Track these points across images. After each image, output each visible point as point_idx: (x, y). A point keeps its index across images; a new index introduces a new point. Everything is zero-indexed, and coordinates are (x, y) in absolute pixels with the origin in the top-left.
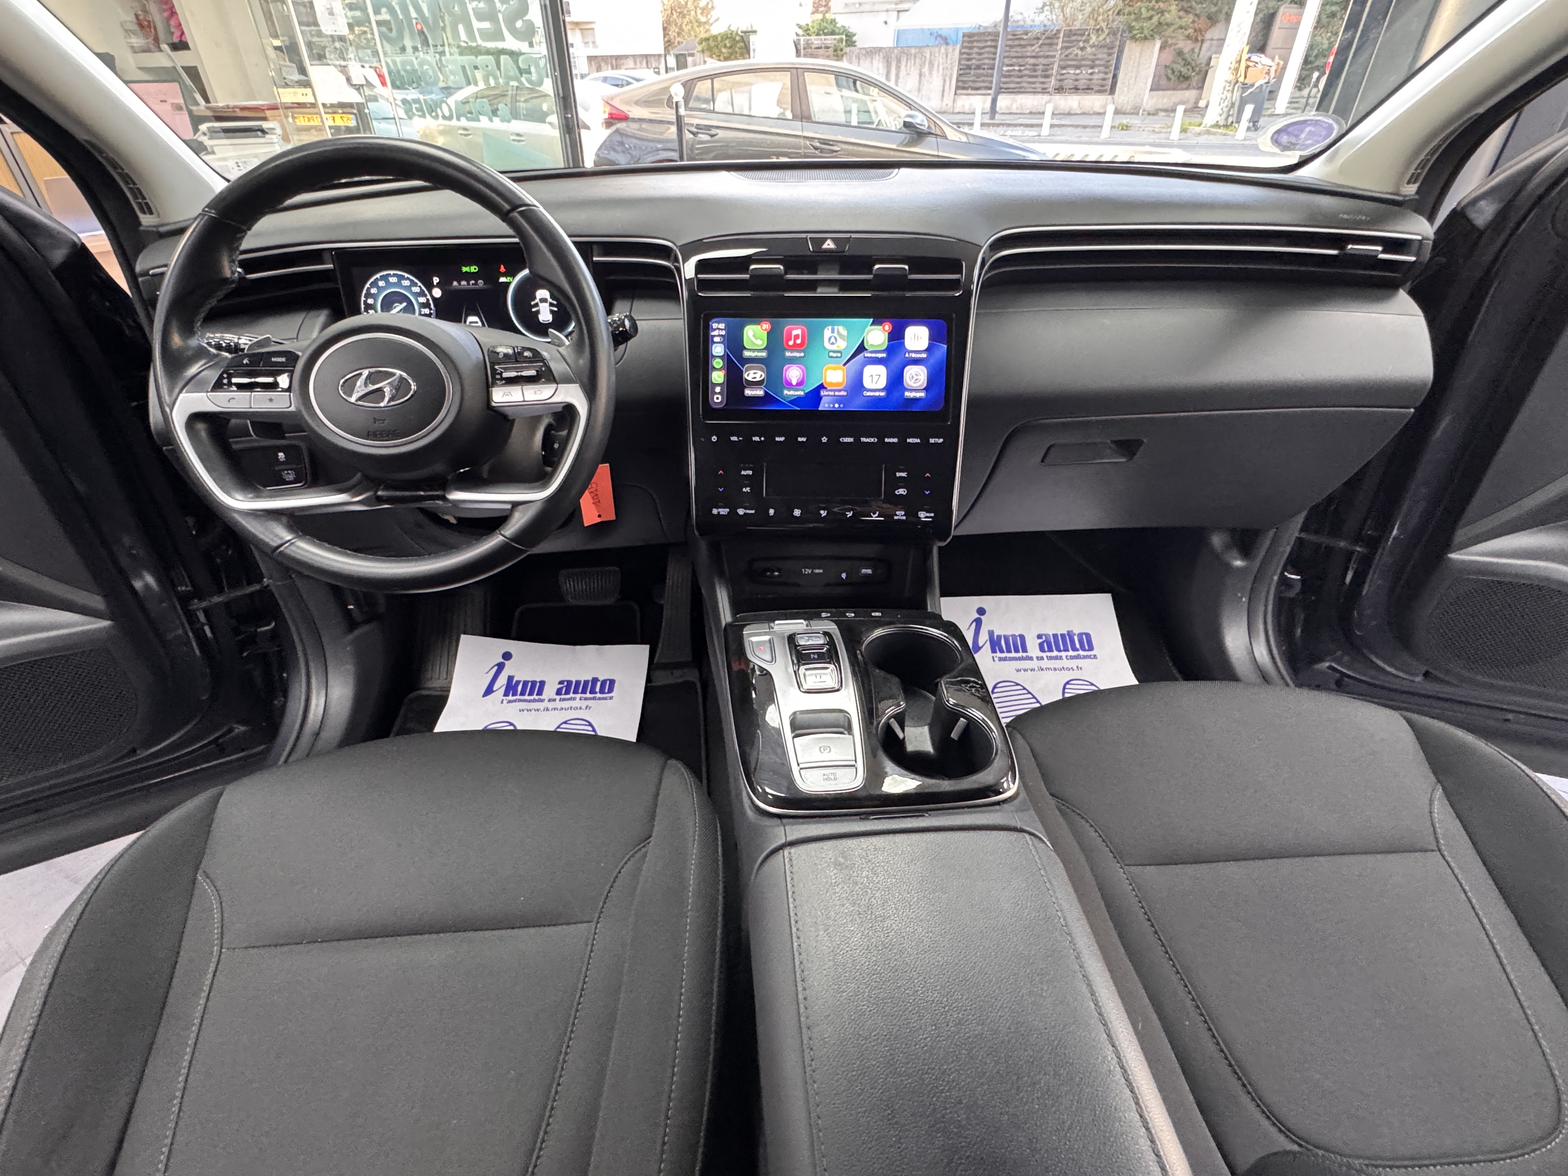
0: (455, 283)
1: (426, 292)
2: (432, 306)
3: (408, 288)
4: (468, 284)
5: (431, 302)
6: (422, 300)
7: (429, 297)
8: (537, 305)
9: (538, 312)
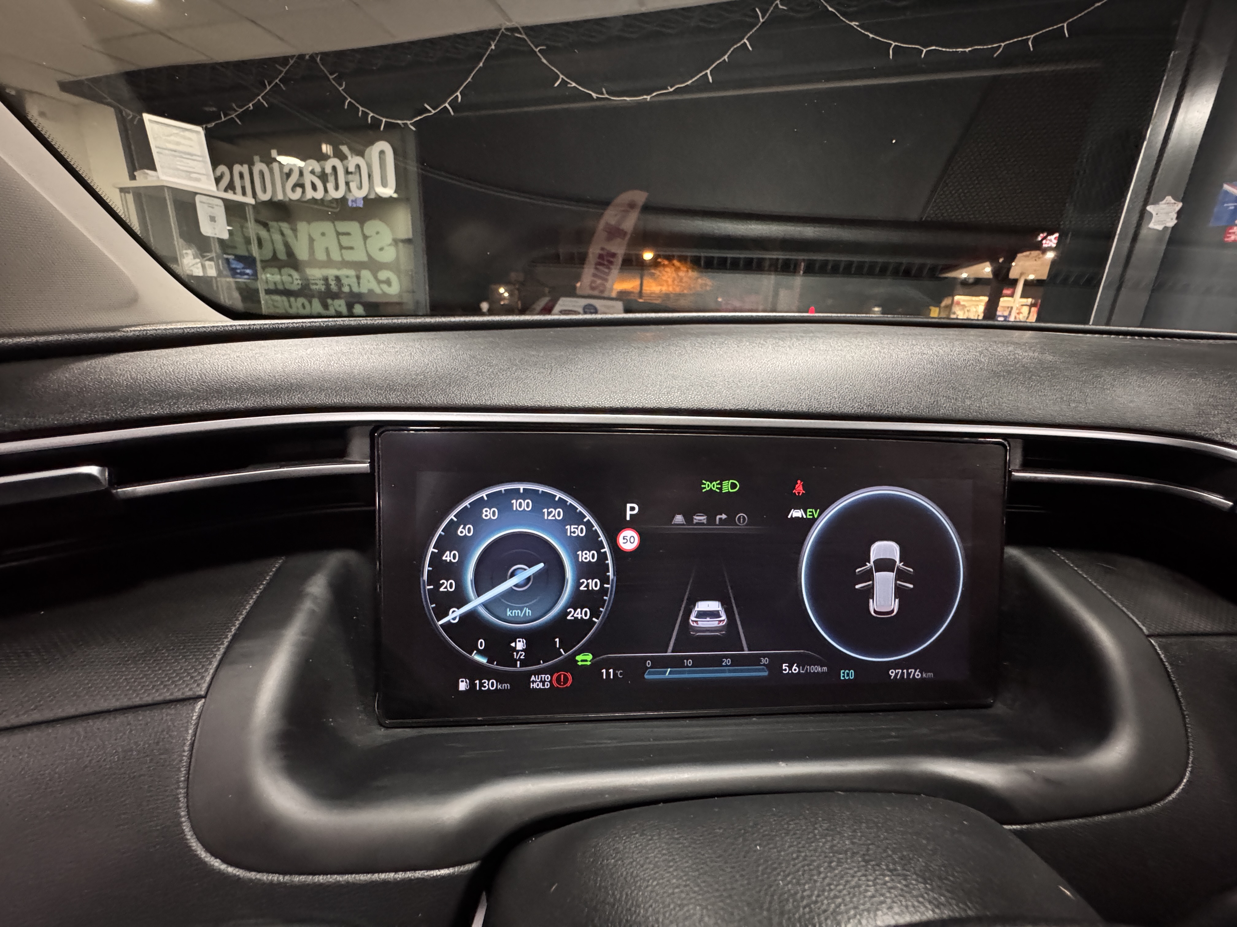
0: (679, 519)
1: (602, 538)
2: (611, 574)
3: (559, 527)
4: (711, 520)
5: (609, 561)
6: (588, 556)
7: (606, 549)
8: (868, 576)
9: (869, 593)
